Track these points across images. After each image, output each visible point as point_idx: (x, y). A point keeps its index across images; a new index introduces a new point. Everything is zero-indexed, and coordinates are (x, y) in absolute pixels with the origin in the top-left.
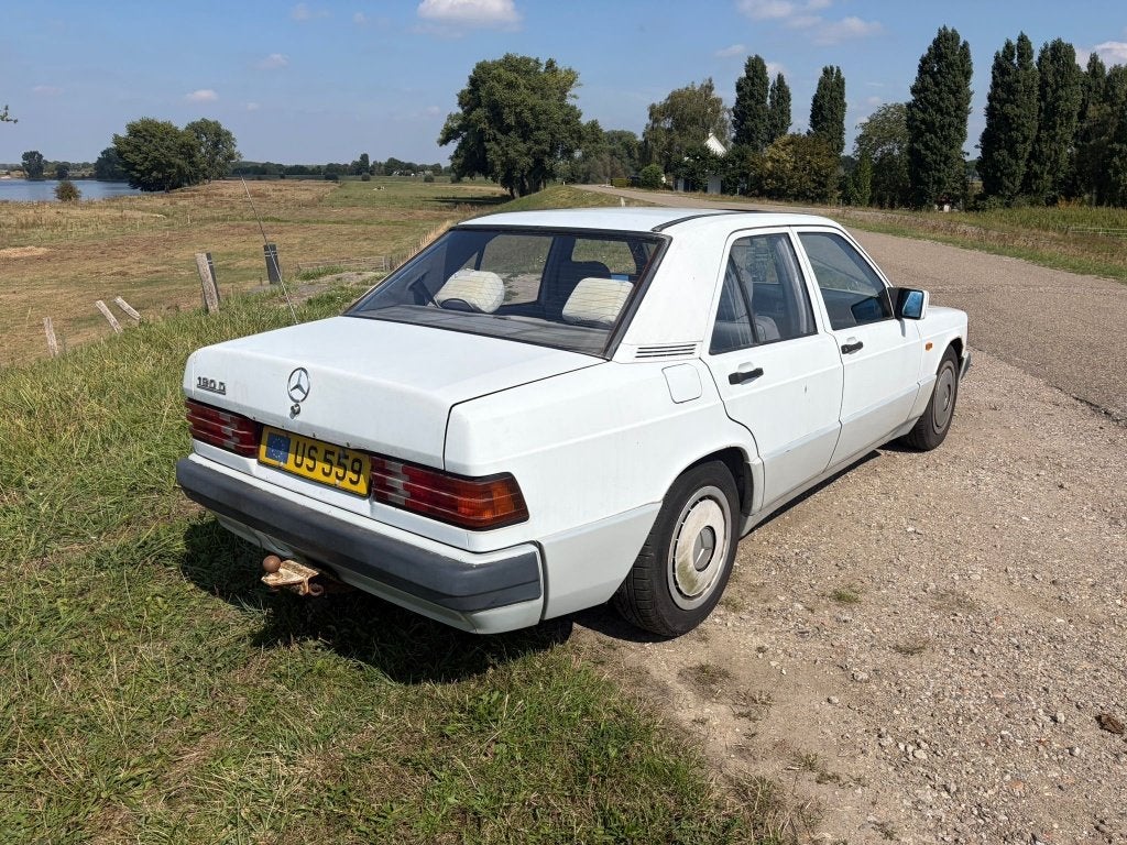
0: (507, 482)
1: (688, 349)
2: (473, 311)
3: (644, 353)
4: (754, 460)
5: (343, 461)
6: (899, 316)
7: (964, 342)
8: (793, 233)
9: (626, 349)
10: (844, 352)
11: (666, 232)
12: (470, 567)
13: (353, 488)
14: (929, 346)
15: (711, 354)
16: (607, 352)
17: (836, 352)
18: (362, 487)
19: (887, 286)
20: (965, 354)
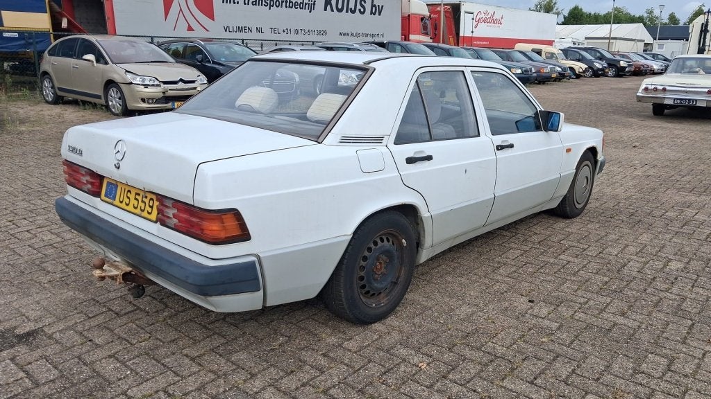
0: (236, 214)
1: (378, 140)
2: (256, 112)
3: (345, 140)
4: (424, 213)
5: (144, 199)
6: (546, 130)
7: (599, 150)
8: (467, 71)
9: (333, 137)
10: (498, 149)
11: (371, 65)
12: (208, 267)
13: (149, 217)
14: (568, 150)
15: (395, 143)
16: (318, 139)
17: (492, 149)
18: (154, 216)
19: (539, 109)
20: (600, 157)
